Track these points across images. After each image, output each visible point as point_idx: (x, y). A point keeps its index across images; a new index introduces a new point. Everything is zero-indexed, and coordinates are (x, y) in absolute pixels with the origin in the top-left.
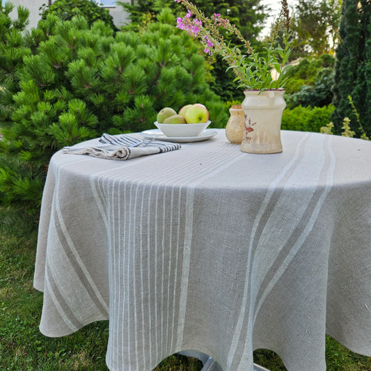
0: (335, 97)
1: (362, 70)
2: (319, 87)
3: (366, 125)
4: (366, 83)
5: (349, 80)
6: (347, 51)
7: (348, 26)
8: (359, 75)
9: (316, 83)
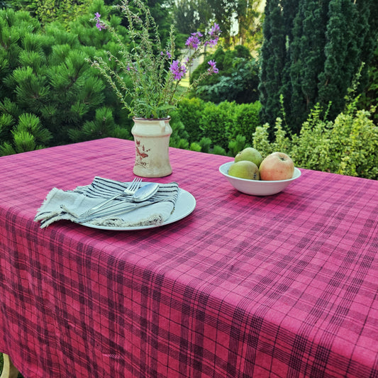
0: (262, 95)
1: (287, 71)
2: (236, 79)
3: (292, 122)
4: (290, 83)
5: (276, 80)
6: (273, 52)
7: (273, 28)
8: (285, 75)
9: (233, 75)
